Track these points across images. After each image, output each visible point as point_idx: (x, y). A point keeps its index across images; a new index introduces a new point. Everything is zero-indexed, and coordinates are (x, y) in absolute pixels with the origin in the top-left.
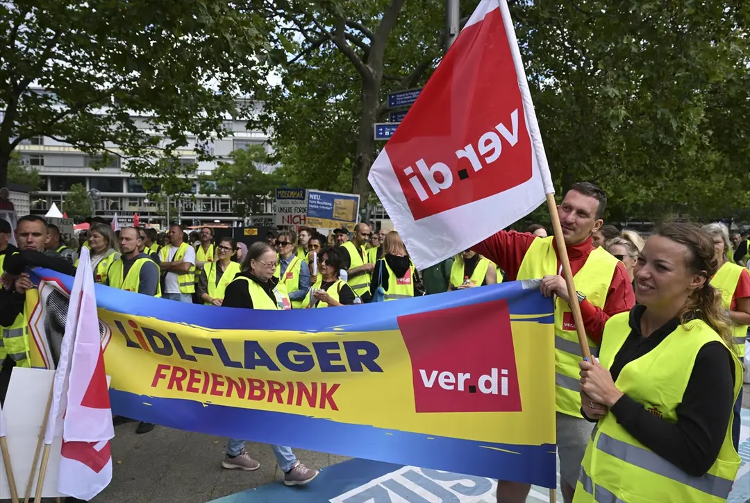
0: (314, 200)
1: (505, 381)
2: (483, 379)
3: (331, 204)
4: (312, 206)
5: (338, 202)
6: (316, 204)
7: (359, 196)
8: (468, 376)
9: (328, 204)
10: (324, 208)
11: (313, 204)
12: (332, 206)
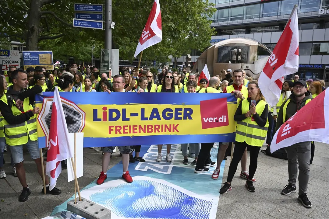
0: (27, 56)
1: (225, 118)
2: (220, 119)
3: (37, 57)
4: (26, 59)
5: (41, 56)
6: (29, 58)
7: (52, 51)
8: (216, 118)
9: (36, 57)
10: (34, 59)
11: (26, 58)
12: (38, 58)
